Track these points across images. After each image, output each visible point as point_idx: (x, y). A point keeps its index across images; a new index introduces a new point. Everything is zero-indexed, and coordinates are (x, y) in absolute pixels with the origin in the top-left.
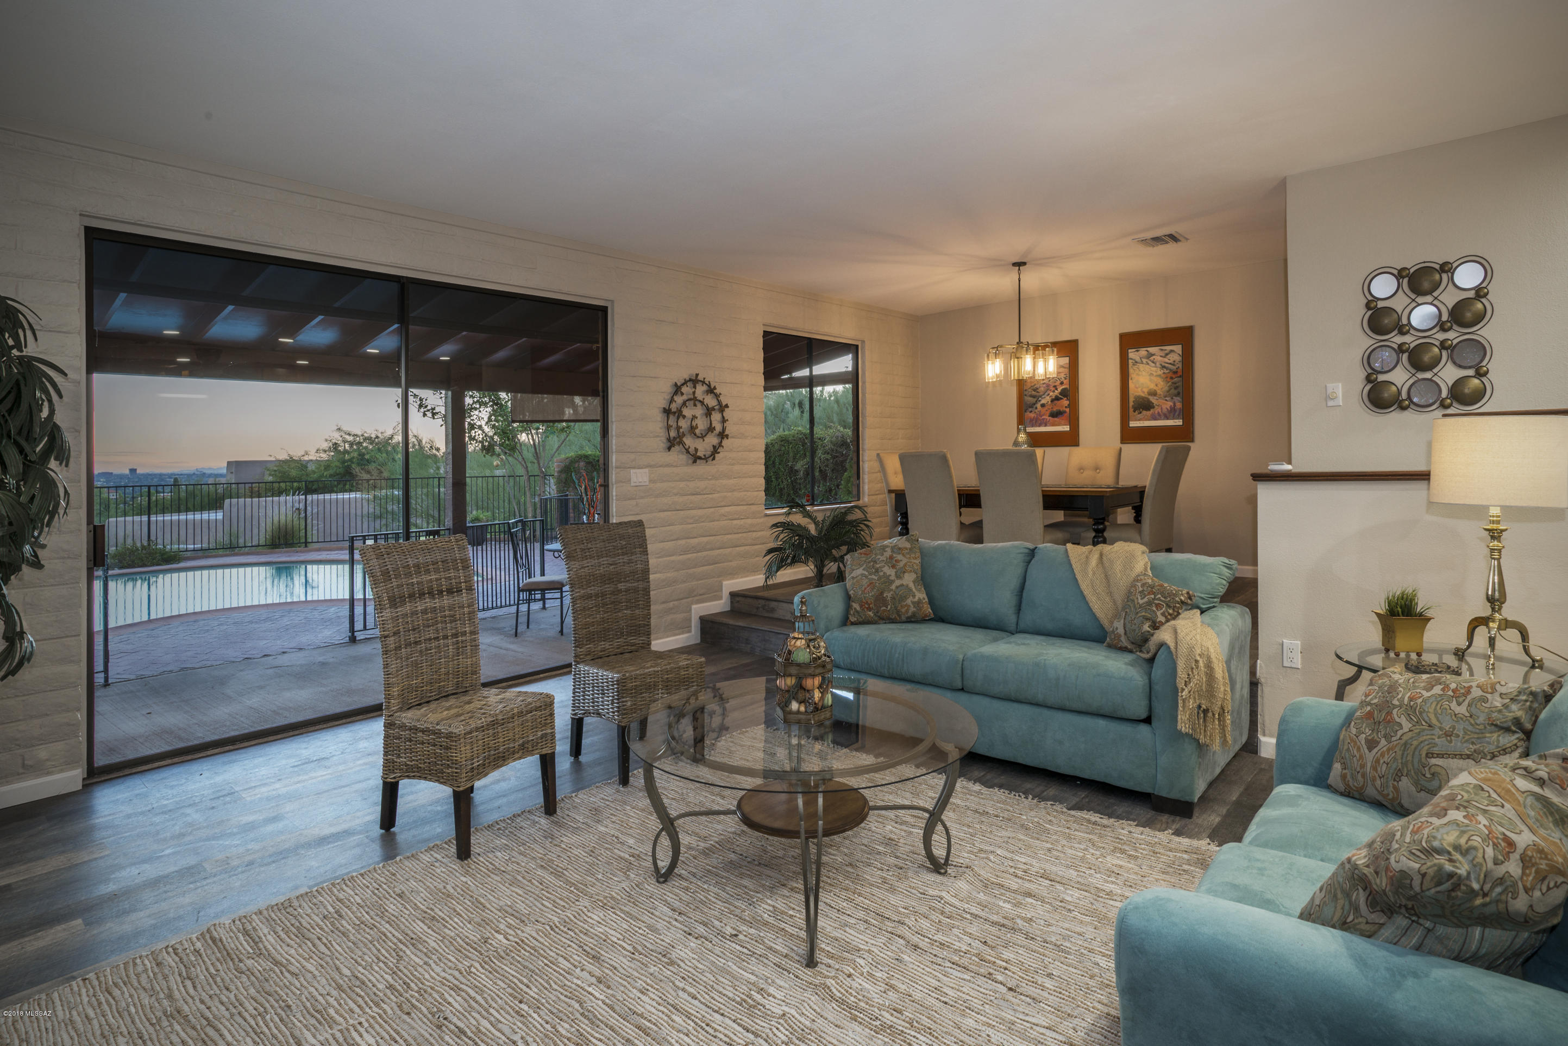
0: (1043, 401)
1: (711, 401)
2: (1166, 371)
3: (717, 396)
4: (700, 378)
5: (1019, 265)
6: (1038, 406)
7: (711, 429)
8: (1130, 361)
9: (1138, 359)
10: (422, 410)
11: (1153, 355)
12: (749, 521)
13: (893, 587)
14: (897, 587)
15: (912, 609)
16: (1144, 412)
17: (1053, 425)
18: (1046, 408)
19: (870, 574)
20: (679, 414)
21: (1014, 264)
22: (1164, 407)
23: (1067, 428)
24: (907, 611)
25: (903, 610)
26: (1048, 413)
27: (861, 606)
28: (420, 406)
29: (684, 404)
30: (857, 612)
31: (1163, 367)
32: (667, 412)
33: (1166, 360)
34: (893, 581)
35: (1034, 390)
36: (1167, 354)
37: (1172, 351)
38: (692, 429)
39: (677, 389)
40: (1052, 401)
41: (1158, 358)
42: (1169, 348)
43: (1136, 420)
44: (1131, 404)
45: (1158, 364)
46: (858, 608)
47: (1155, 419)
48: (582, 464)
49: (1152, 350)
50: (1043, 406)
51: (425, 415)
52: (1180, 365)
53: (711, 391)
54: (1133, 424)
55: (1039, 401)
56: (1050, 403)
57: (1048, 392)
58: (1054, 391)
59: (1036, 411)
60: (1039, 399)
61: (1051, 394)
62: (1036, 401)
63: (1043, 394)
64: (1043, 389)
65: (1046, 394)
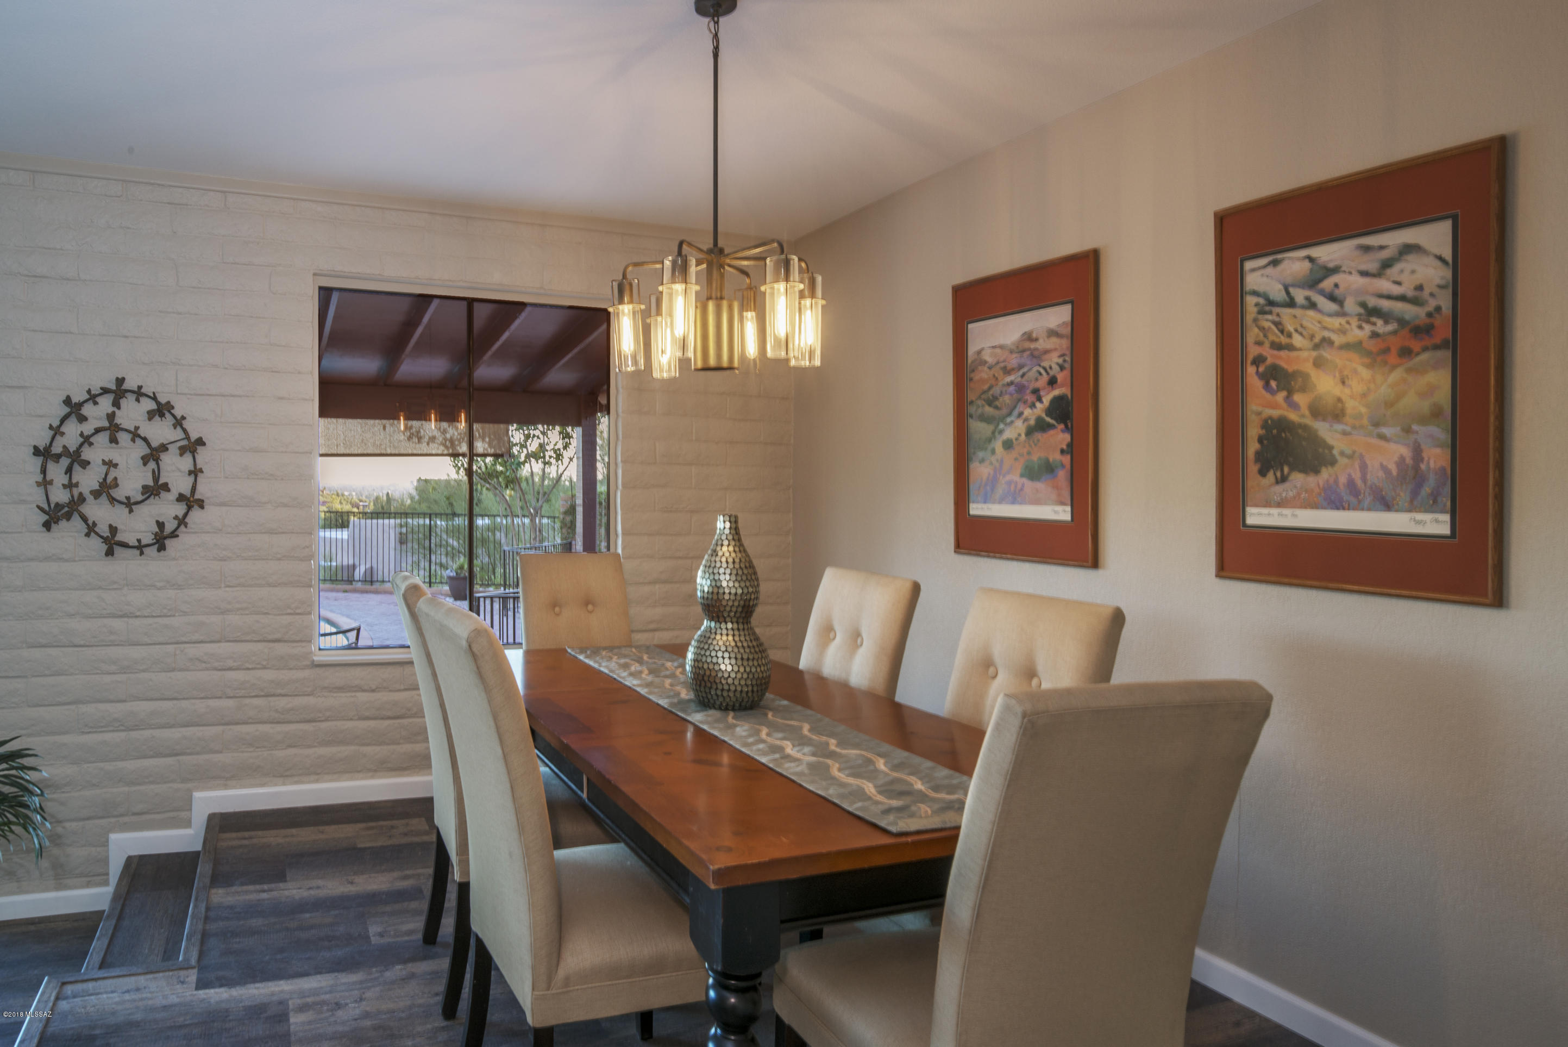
0: (1009, 434)
1: (160, 432)
2: (1380, 326)
3: (179, 423)
6: (998, 445)
8: (1251, 301)
9: (1277, 293)
11: (1335, 270)
16: (1298, 479)
17: (1028, 501)
18: (1015, 453)
20: (76, 459)
22: (1373, 463)
26: (1020, 466)
29: (86, 440)
31: (1371, 313)
32: (42, 454)
33: (1384, 285)
35: (989, 403)
36: (1387, 264)
37: (1408, 249)
38: (104, 488)
39: (74, 409)
40: (1030, 432)
41: (1349, 282)
42: (1394, 239)
43: (1268, 504)
44: (1253, 447)
45: (1351, 305)
47: (1337, 504)
49: (1326, 253)
50: (1008, 445)
52: (1444, 300)
53: (162, 410)
54: (1257, 516)
55: (1001, 432)
56: (1023, 436)
57: (1020, 407)
58: (1033, 406)
59: (993, 459)
60: (1001, 426)
61: (1027, 412)
62: (993, 433)
63: (1010, 414)
64: (1007, 398)
65: (1016, 413)
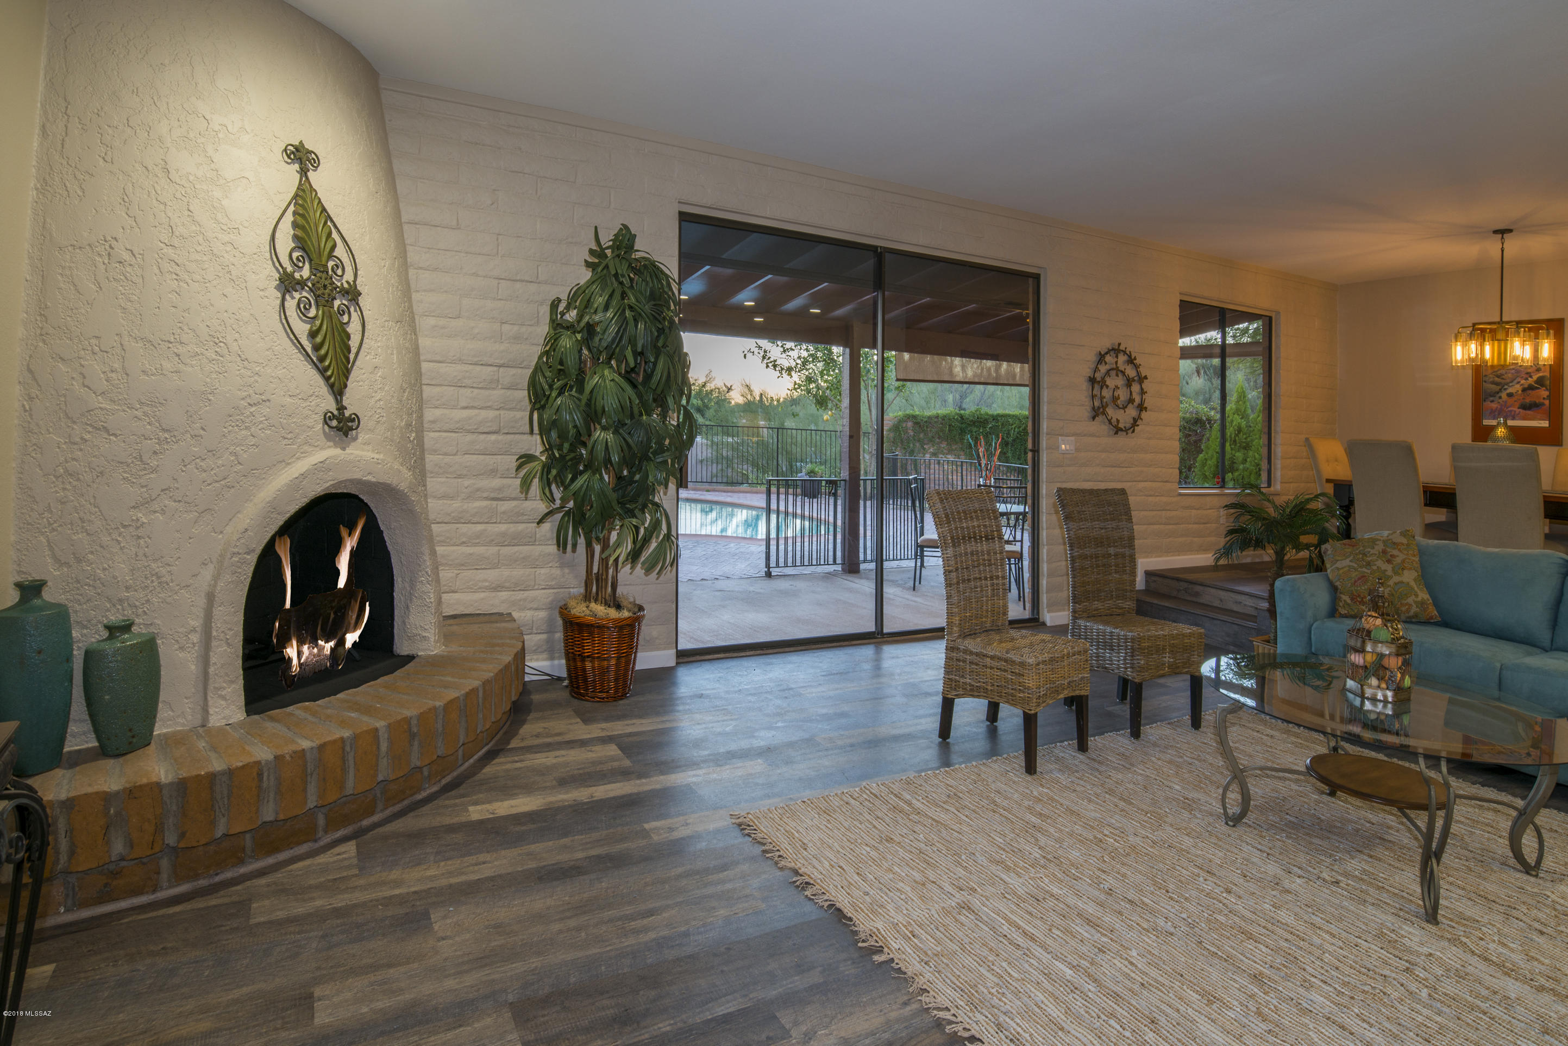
0: (1510, 390)
1: (1131, 372)
3: (1137, 367)
4: (1122, 348)
5: (1502, 232)
6: (1504, 395)
7: (1131, 401)
10: (765, 361)
12: (1164, 499)
13: (1391, 583)
14: (1396, 584)
15: (1414, 609)
17: (1524, 419)
18: (1514, 399)
19: (1361, 567)
20: (1103, 384)
21: (1496, 232)
23: (1545, 424)
24: (1408, 611)
25: (1404, 609)
26: (1517, 404)
27: (1352, 599)
28: (764, 357)
29: (1108, 373)
30: (1348, 604)
32: (1092, 380)
34: (1389, 578)
35: (1498, 377)
38: (1115, 399)
39: (1101, 358)
40: (1524, 390)
46: (1349, 601)
48: (910, 424)
50: (1510, 395)
51: (767, 366)
53: (1131, 361)
55: (1505, 389)
56: (1520, 392)
57: (1518, 379)
58: (1526, 379)
59: (1500, 401)
60: (1506, 387)
61: (1523, 382)
62: (1500, 389)
63: (1512, 382)
64: (1510, 375)
65: (1516, 381)
